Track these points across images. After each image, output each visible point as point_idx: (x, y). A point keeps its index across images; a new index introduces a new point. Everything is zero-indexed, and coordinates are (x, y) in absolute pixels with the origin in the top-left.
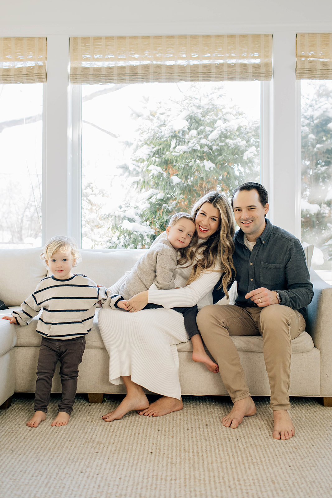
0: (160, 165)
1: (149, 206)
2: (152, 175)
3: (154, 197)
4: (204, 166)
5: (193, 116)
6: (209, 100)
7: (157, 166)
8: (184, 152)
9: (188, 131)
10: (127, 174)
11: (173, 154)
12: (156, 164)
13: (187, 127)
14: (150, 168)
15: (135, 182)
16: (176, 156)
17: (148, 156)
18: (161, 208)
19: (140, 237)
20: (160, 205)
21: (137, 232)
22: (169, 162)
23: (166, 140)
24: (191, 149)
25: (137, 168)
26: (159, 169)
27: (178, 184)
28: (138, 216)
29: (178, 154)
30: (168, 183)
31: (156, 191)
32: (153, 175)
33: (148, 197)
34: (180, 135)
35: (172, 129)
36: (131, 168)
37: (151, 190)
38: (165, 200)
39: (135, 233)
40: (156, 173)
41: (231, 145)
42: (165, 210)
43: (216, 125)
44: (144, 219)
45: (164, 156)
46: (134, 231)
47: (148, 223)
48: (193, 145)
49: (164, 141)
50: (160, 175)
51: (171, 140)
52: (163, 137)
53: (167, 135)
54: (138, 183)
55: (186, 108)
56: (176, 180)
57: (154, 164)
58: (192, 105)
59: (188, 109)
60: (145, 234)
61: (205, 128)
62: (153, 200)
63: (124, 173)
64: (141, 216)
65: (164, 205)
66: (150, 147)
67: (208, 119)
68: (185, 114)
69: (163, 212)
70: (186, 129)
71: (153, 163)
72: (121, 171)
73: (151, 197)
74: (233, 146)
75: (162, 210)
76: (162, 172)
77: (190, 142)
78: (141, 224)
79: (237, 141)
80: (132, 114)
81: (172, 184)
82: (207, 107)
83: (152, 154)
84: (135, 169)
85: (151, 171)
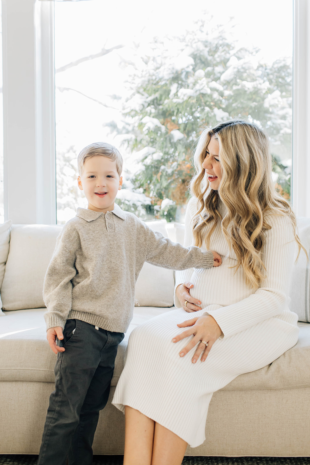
0: (156, 116)
1: (143, 168)
2: (147, 129)
3: (150, 157)
4: (215, 116)
5: (198, 55)
6: (220, 33)
7: (153, 117)
8: (190, 97)
9: (192, 72)
10: (115, 133)
11: (175, 100)
12: (152, 115)
13: (191, 67)
14: (144, 121)
15: (125, 140)
16: (179, 104)
17: (142, 107)
18: (158, 172)
19: (134, 207)
20: (157, 168)
21: (129, 201)
22: (167, 114)
23: (166, 85)
24: (198, 93)
25: (127, 127)
26: (157, 122)
27: (180, 140)
28: (129, 182)
29: (180, 101)
30: (168, 139)
31: (152, 150)
32: (149, 129)
33: (142, 157)
34: (183, 76)
35: (173, 69)
36: (120, 126)
37: (146, 148)
38: (164, 161)
39: (127, 202)
40: (152, 127)
41: (249, 89)
42: (164, 173)
43: (228, 64)
44: (137, 184)
45: (161, 107)
46: (125, 200)
47: (141, 190)
48: (202, 87)
49: (163, 86)
50: (157, 129)
51: (171, 84)
52: (161, 79)
53: (166, 77)
54: (128, 141)
55: (189, 44)
56: (177, 135)
57: (149, 116)
58: (196, 40)
59: (192, 46)
60: (139, 204)
61: (213, 69)
62: (148, 161)
63: (112, 132)
64: (134, 181)
65: (162, 167)
66: (143, 97)
67: (218, 56)
68: (189, 51)
69: (161, 177)
70: (190, 69)
71: (148, 114)
72: (108, 129)
73: (146, 158)
74: (252, 90)
75: (160, 174)
76: (159, 125)
77: (198, 83)
78: (133, 191)
79: (257, 82)
80: (120, 63)
81: (172, 141)
82: (216, 42)
83: (146, 105)
84: (124, 128)
85: (145, 124)
